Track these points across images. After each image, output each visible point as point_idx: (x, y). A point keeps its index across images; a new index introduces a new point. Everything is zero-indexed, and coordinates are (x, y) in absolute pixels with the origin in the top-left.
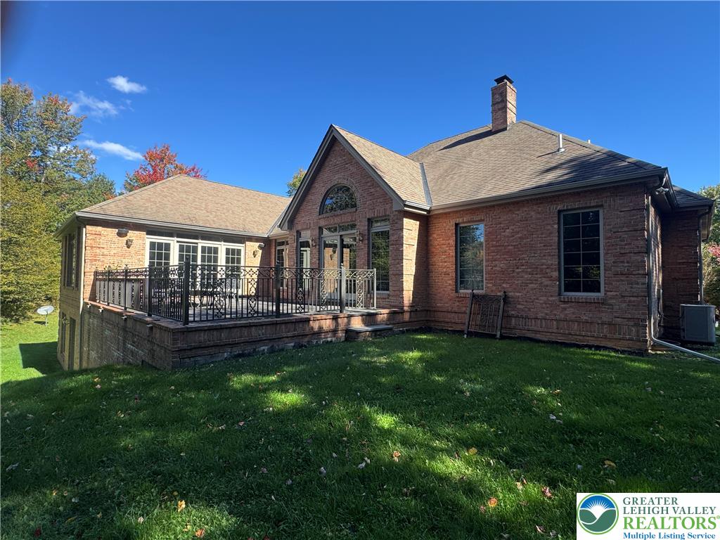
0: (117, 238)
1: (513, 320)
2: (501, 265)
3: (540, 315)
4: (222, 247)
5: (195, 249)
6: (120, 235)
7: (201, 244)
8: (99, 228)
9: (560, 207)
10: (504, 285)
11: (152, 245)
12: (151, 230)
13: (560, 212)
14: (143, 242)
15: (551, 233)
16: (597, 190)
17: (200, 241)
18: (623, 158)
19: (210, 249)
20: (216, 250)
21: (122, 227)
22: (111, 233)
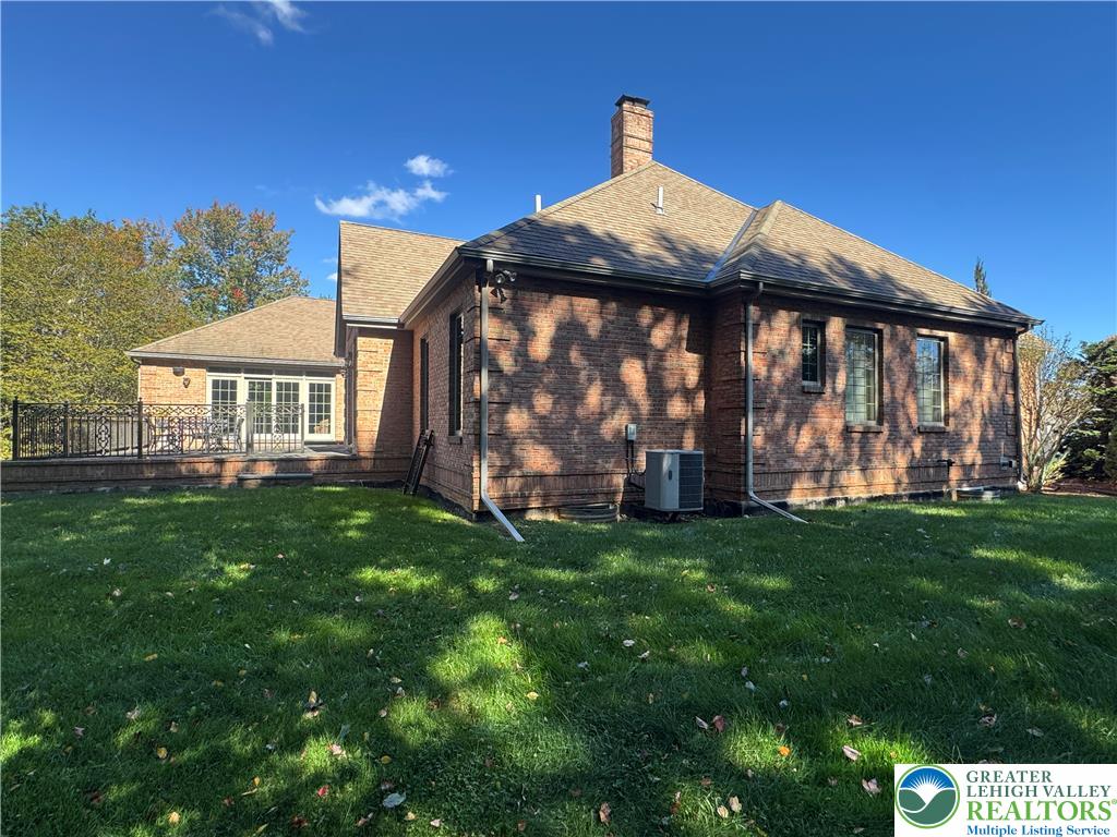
0: (173, 378)
1: (436, 470)
3: (443, 464)
4: (304, 383)
5: (269, 386)
6: (176, 373)
7: (275, 379)
8: (154, 368)
9: (450, 310)
10: (434, 423)
11: (216, 384)
12: (213, 367)
13: (452, 317)
14: (204, 381)
15: (447, 348)
17: (274, 376)
19: (287, 385)
20: (296, 386)
21: (178, 364)
22: (168, 371)
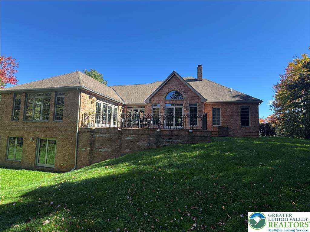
0: (89, 100)
1: (229, 133)
2: (226, 119)
3: (236, 131)
4: (113, 107)
6: (90, 98)
8: (85, 94)
9: (241, 106)
10: (227, 124)
11: (97, 104)
13: (241, 107)
14: (95, 102)
15: (239, 112)
16: (249, 103)
18: (252, 97)
21: (91, 94)
22: (88, 97)
